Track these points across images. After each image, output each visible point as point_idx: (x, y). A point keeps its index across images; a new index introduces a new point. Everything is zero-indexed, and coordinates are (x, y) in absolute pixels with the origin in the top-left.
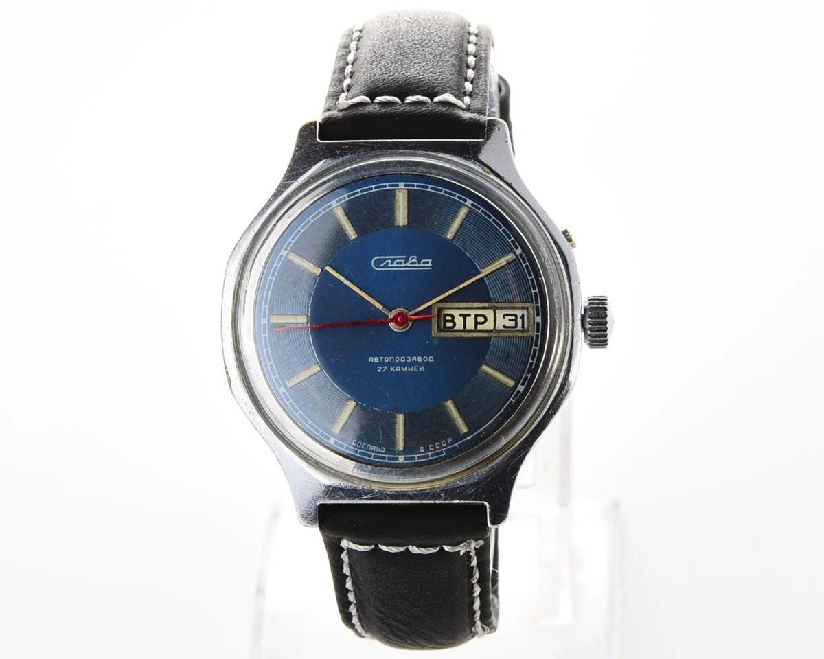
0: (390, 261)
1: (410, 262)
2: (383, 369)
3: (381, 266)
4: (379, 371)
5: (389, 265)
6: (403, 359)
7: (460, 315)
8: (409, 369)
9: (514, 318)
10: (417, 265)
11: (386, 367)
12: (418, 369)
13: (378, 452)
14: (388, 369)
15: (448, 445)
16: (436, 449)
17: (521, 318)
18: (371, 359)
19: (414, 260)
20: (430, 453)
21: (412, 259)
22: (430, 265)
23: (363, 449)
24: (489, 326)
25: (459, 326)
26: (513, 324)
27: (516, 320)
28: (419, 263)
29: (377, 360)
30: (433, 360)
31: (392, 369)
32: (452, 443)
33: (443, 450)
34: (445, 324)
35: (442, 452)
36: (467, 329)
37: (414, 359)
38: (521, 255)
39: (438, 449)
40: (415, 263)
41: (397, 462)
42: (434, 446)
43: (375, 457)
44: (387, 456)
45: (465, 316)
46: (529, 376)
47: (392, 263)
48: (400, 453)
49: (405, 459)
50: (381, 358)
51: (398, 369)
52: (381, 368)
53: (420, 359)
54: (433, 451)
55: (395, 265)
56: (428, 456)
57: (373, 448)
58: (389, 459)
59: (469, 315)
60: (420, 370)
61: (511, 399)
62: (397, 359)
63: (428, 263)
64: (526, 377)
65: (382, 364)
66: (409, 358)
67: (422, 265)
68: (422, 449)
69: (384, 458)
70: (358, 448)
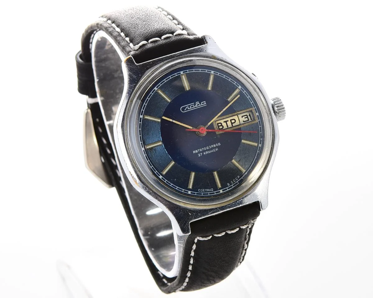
0: (188, 107)
1: (196, 105)
2: (200, 155)
3: (185, 110)
4: (199, 156)
5: (188, 109)
6: (208, 148)
7: (224, 122)
8: (212, 151)
9: (246, 116)
10: (200, 105)
11: (201, 153)
12: (215, 150)
13: (210, 192)
14: (203, 154)
15: (238, 179)
16: (234, 183)
17: (249, 116)
18: (194, 152)
19: (198, 104)
20: (232, 185)
21: (197, 103)
22: (205, 104)
23: (204, 192)
24: (237, 123)
25: (225, 127)
26: (247, 119)
27: (247, 117)
28: (201, 104)
29: (197, 151)
30: (220, 145)
31: (204, 153)
32: (240, 178)
33: (237, 182)
34: (219, 128)
35: (237, 183)
36: (229, 127)
37: (212, 146)
38: (241, 88)
39: (235, 182)
40: (199, 105)
41: (220, 193)
42: (233, 182)
43: (210, 194)
44: (215, 192)
45: (226, 122)
46: (262, 139)
47: (189, 108)
48: (220, 189)
49: (223, 191)
50: (198, 150)
51: (207, 152)
52: (199, 154)
53: (215, 146)
54: (233, 183)
55: (191, 108)
56: (232, 187)
57: (208, 190)
58: (216, 193)
59: (228, 121)
60: (216, 150)
61: (258, 151)
62: (205, 149)
63: (204, 103)
64: (261, 140)
65: (199, 152)
66: (210, 146)
67: (202, 105)
68: (228, 184)
69: (214, 193)
70: (202, 192)
